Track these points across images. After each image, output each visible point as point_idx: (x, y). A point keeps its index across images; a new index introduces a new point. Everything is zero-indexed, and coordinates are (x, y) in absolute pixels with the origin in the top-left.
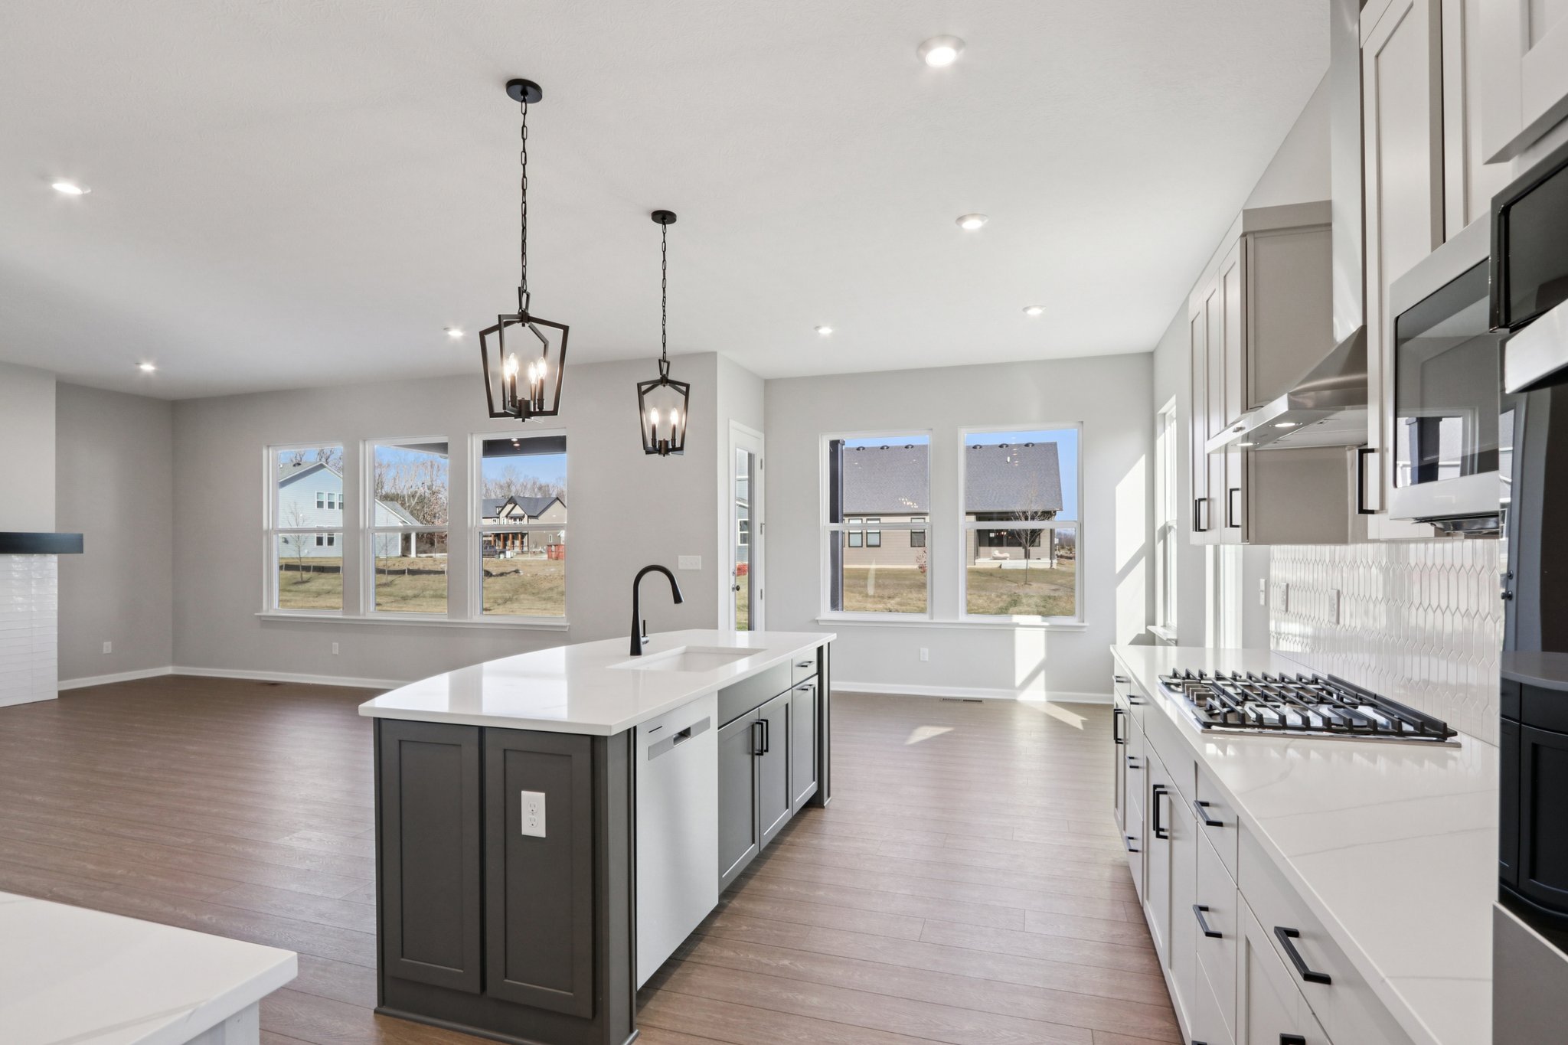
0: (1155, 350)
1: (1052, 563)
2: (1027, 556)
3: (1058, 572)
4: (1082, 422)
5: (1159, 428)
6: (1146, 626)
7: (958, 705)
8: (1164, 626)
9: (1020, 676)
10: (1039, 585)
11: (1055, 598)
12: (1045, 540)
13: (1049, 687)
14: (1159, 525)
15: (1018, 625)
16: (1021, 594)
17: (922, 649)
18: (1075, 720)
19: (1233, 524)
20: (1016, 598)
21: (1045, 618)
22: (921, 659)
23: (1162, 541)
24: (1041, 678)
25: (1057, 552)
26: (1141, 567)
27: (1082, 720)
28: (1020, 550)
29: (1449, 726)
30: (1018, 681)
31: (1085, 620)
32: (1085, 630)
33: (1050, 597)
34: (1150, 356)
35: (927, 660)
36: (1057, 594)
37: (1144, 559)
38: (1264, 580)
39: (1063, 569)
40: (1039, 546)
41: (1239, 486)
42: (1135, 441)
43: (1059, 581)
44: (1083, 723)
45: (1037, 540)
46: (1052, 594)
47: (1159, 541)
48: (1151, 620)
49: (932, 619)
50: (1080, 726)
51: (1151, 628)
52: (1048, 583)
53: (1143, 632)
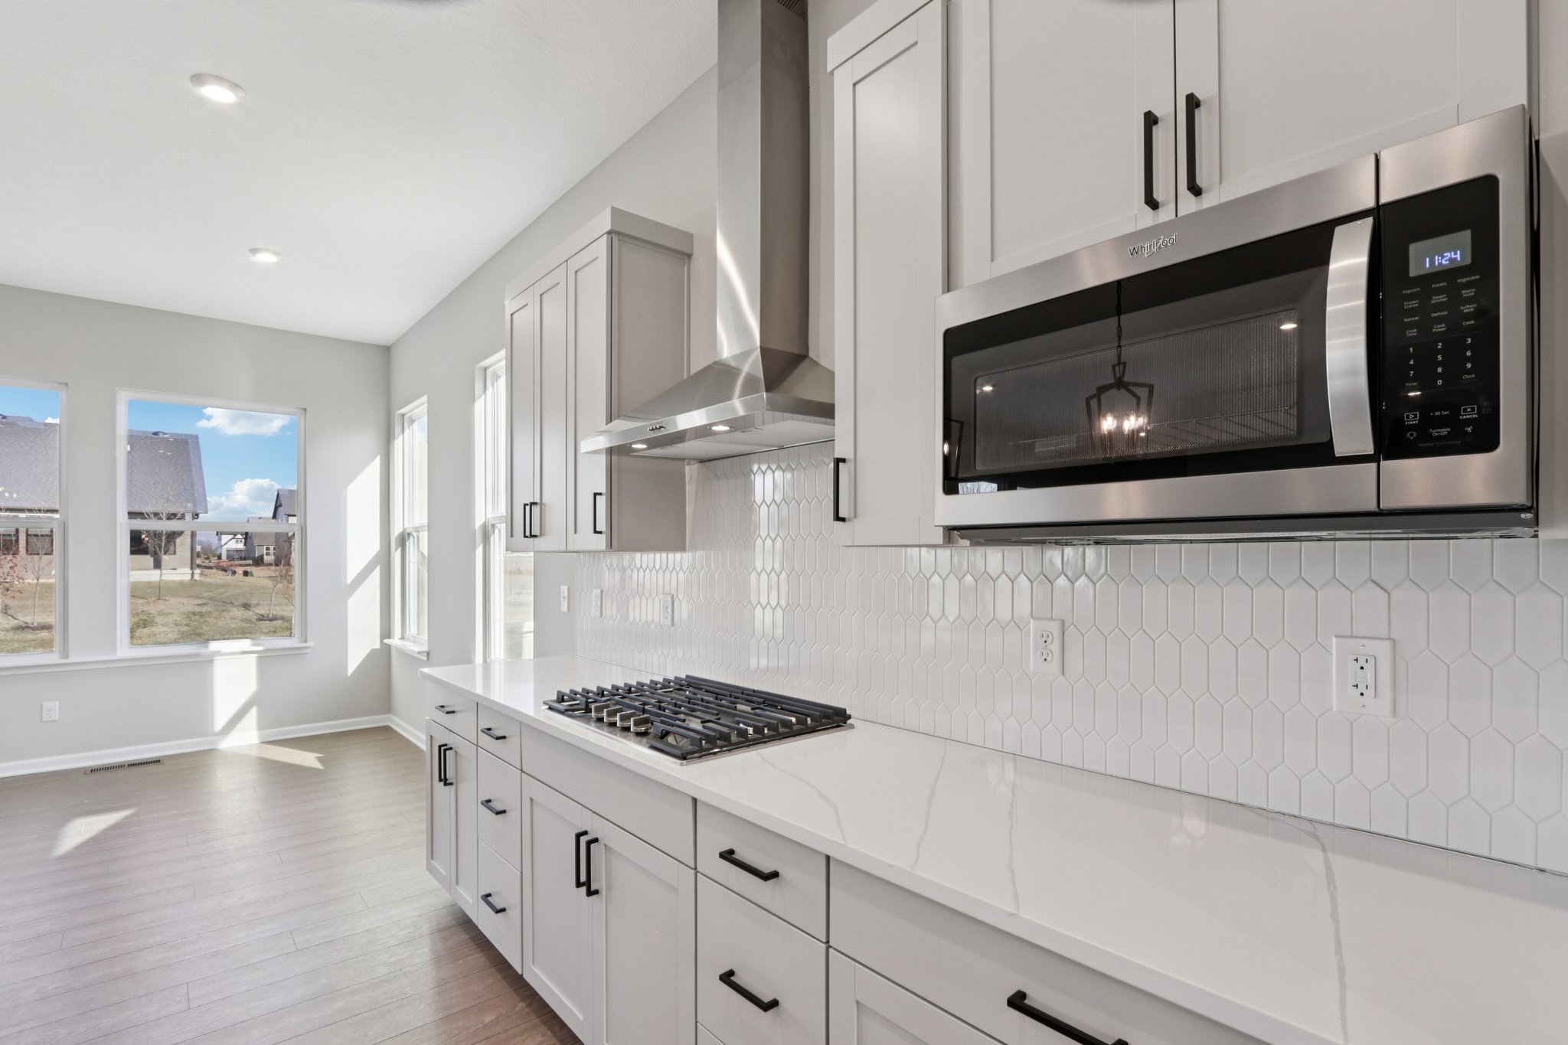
0: (393, 344)
1: (193, 574)
2: (158, 565)
3: (201, 583)
4: (305, 410)
5: (397, 428)
6: (382, 640)
7: (121, 773)
8: (403, 638)
9: (222, 714)
10: (178, 600)
11: (202, 615)
12: (183, 544)
13: (261, 727)
14: (396, 530)
15: (219, 653)
16: (153, 612)
17: (45, 704)
18: (309, 759)
19: (597, 530)
20: (145, 617)
21: (255, 642)
22: (45, 718)
23: (400, 549)
24: (253, 713)
25: (198, 561)
26: (376, 575)
27: (317, 758)
28: (148, 560)
29: (848, 712)
30: (220, 722)
31: (308, 640)
32: (308, 651)
33: (194, 613)
34: (386, 351)
35: (57, 718)
36: (203, 609)
37: (378, 568)
38: (566, 587)
39: (208, 580)
40: (175, 553)
41: (603, 491)
42: (366, 440)
43: (206, 594)
44: (320, 759)
45: (172, 548)
46: (197, 609)
47: (396, 550)
48: (386, 633)
49: (67, 657)
50: (318, 765)
51: (386, 641)
52: (190, 597)
53: (377, 646)
